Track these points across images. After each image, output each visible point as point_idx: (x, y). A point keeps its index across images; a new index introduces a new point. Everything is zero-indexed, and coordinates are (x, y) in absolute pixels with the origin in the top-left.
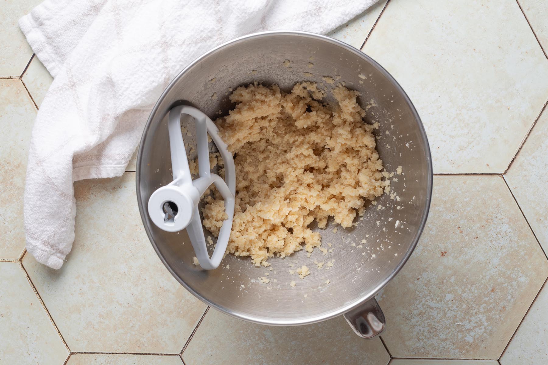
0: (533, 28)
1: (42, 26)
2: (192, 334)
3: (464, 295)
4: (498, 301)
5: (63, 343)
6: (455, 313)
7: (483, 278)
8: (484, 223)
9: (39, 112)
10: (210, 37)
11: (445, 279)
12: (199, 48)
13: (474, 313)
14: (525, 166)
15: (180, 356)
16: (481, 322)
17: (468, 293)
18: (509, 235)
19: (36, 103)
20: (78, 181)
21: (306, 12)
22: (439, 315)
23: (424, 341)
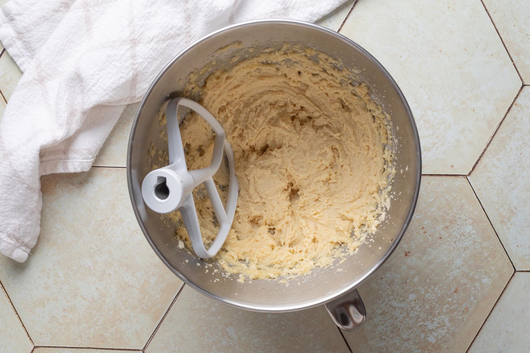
0: (499, 31)
1: (13, 22)
2: (156, 329)
3: (427, 295)
4: (461, 302)
5: (27, 336)
6: (418, 314)
7: (446, 279)
8: (447, 224)
9: (8, 106)
10: (179, 35)
11: (408, 279)
12: (167, 46)
13: (437, 314)
14: (489, 168)
15: (143, 352)
16: (444, 323)
17: (431, 293)
18: (473, 236)
19: (5, 97)
20: (45, 176)
21: (274, 12)
22: (402, 315)
23: (386, 340)
